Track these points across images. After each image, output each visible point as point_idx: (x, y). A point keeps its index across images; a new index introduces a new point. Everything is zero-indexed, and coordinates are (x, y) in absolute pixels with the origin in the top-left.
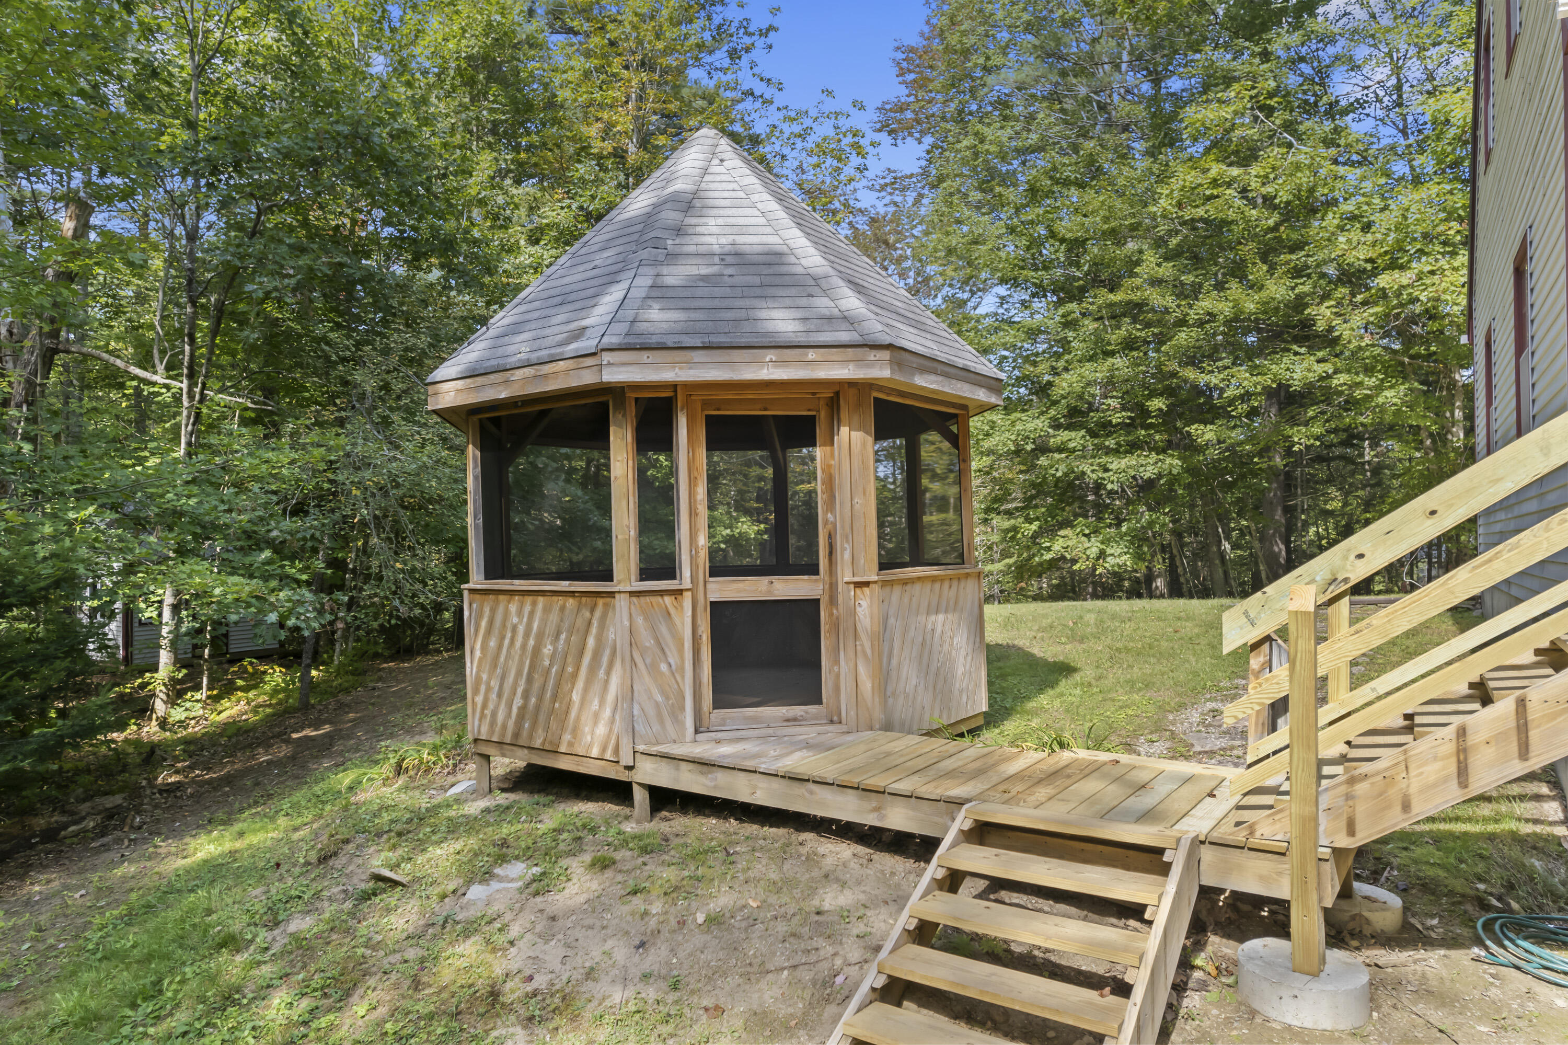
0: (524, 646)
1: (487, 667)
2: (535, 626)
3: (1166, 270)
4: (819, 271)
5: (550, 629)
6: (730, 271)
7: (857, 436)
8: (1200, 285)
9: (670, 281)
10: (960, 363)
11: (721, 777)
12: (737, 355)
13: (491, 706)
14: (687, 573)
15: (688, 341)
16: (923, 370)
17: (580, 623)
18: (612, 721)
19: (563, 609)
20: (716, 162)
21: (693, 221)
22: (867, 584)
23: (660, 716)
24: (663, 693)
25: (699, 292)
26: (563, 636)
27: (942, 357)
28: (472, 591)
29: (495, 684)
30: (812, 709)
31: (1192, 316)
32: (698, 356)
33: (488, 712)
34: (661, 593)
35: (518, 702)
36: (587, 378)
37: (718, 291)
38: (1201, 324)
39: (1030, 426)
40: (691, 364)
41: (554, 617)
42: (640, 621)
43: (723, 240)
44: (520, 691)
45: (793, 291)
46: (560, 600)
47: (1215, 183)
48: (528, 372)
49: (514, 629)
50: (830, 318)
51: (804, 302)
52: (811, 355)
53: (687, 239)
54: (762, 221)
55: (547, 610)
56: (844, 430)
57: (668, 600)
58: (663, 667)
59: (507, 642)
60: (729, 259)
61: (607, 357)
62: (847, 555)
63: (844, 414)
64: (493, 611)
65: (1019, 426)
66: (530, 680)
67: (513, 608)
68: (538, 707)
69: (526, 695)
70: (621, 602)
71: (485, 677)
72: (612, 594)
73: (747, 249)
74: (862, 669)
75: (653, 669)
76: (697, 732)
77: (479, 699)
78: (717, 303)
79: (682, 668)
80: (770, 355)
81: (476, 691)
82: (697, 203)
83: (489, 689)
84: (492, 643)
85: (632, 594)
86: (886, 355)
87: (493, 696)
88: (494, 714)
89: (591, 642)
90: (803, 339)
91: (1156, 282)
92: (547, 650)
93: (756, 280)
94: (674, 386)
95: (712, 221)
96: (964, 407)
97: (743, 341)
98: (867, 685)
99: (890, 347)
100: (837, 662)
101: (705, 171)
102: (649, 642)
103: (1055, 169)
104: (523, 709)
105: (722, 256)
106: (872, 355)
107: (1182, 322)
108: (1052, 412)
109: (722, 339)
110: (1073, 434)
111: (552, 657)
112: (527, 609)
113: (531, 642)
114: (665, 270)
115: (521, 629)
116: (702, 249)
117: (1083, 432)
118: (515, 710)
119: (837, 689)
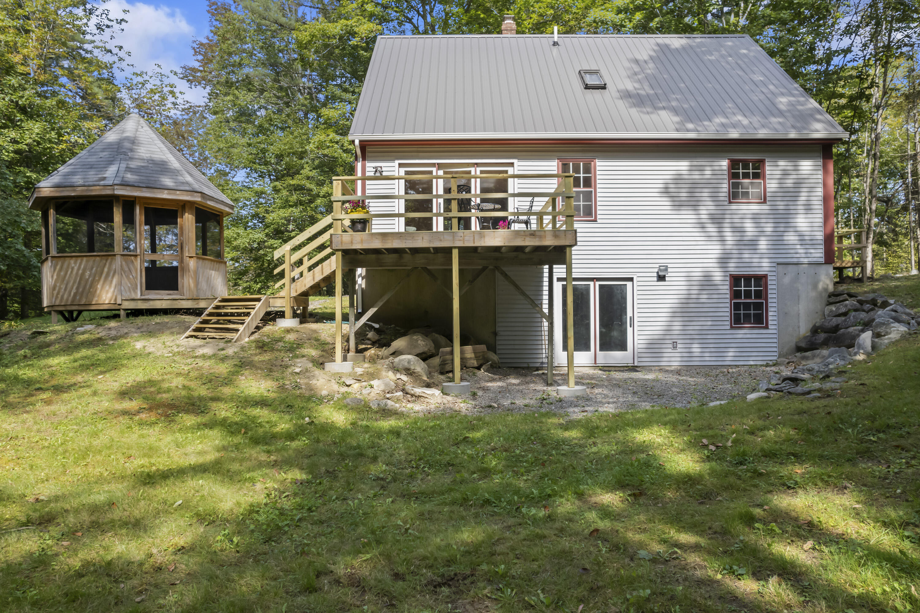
0: (77, 273)
2: (82, 266)
4: (178, 169)
5: (89, 267)
6: (151, 165)
7: (190, 216)
9: (132, 166)
10: (221, 199)
11: (151, 303)
12: (155, 190)
13: (61, 294)
14: (138, 250)
15: (141, 185)
16: (210, 200)
17: (101, 264)
18: (114, 291)
19: (94, 261)
20: (140, 127)
21: (136, 147)
22: (192, 257)
23: (130, 290)
24: (131, 284)
25: (142, 171)
26: (94, 269)
27: (215, 197)
29: (63, 286)
30: (176, 292)
32: (144, 189)
33: (60, 296)
34: (131, 255)
35: (73, 292)
36: (109, 192)
37: (147, 171)
39: (256, 236)
40: (142, 191)
41: (90, 263)
42: (124, 263)
43: (147, 155)
44: (75, 288)
45: (171, 174)
46: (93, 258)
48: (83, 188)
49: (73, 268)
50: (183, 183)
51: (175, 177)
52: (178, 192)
53: (135, 153)
54: (159, 150)
55: (87, 261)
56: (186, 214)
57: (132, 258)
58: (131, 277)
59: (69, 272)
60: (150, 162)
61: (116, 187)
62: (187, 249)
63: (187, 210)
64: (63, 263)
66: (80, 283)
68: (83, 292)
69: (78, 288)
70: (118, 258)
72: (115, 255)
73: (155, 159)
74: (191, 281)
75: (128, 277)
76: (141, 295)
77: (55, 292)
78: (148, 175)
79: (137, 277)
80: (166, 192)
81: (54, 290)
82: (136, 141)
83: (61, 288)
84: (62, 273)
85: (120, 255)
86: (200, 194)
89: (106, 270)
90: (176, 188)
91: (308, 178)
92: (87, 273)
93: (159, 169)
94: (135, 197)
95: (142, 148)
96: (222, 213)
97: (158, 187)
98: (192, 285)
99: (201, 192)
100: (183, 279)
101: (137, 130)
102: (127, 269)
104: (76, 293)
105: (148, 160)
106: (196, 194)
109: (151, 185)
111: (90, 276)
112: (79, 261)
113: (80, 272)
114: (130, 163)
115: (76, 268)
116: (141, 157)
118: (72, 294)
119: (183, 287)
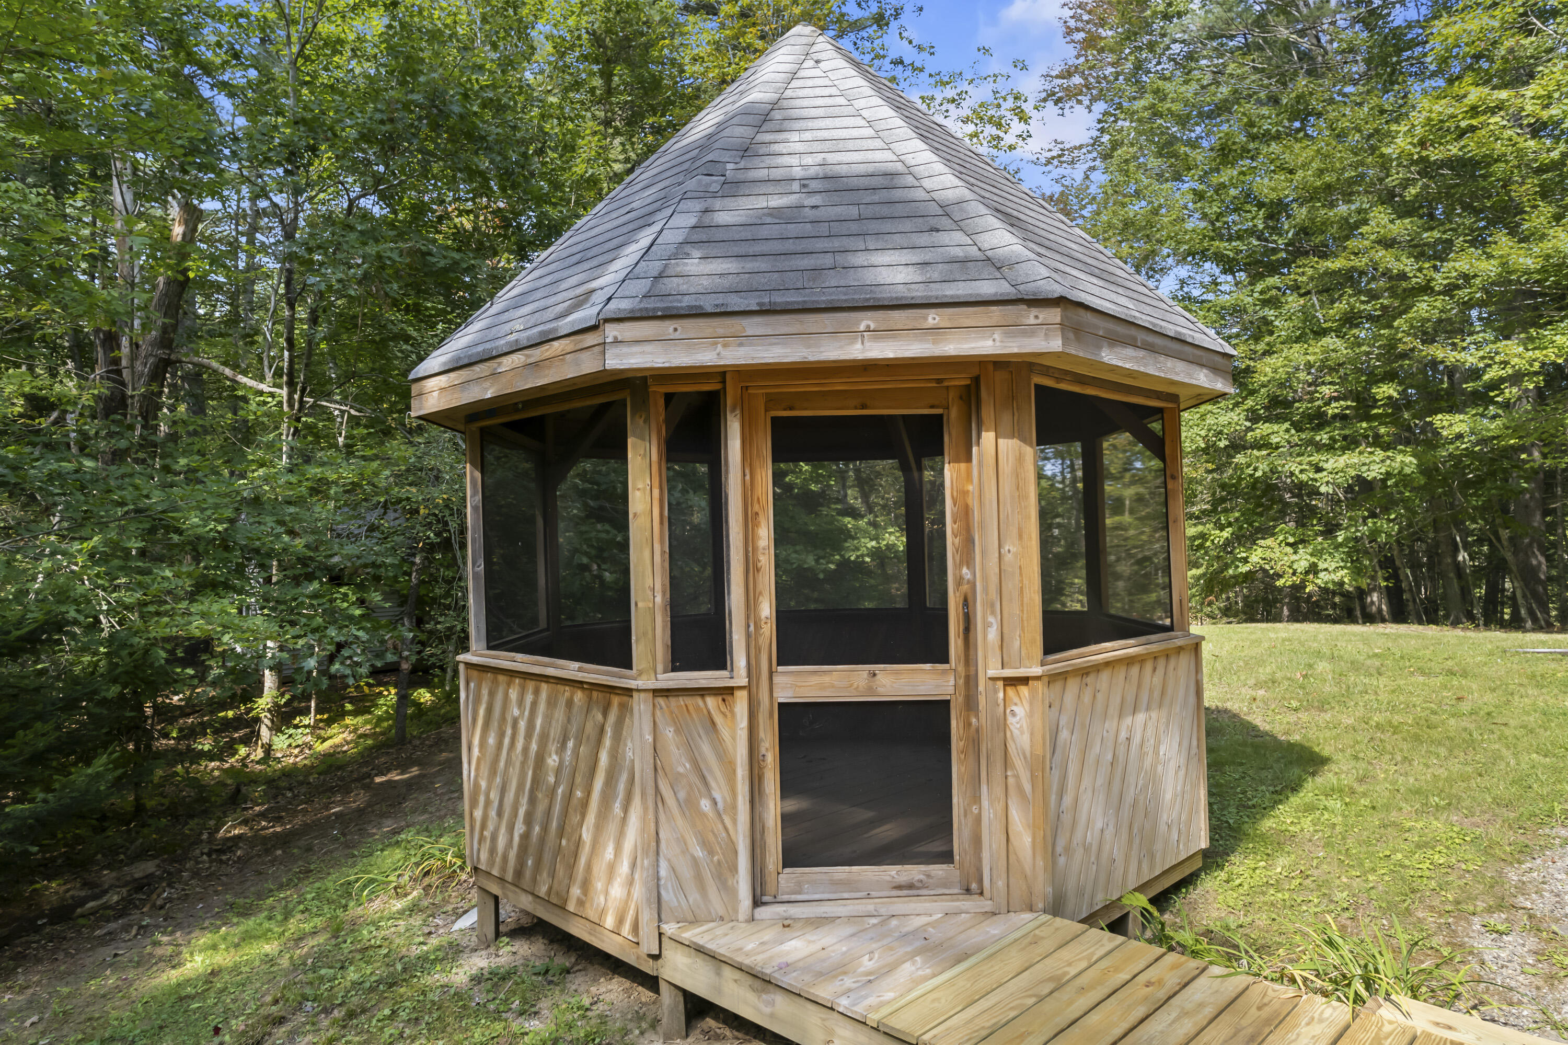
0: (526, 750)
1: (485, 771)
2: (539, 722)
3: (1402, 228)
4: (951, 195)
5: (555, 732)
6: (814, 201)
7: (1009, 445)
8: (1450, 242)
9: (722, 218)
11: (781, 1003)
12: (813, 322)
13: (491, 826)
14: (740, 660)
15: (736, 302)
16: (1115, 341)
17: (590, 728)
18: (630, 882)
19: (570, 703)
20: (808, 62)
21: (768, 137)
22: (1025, 680)
23: (699, 878)
24: (705, 844)
25: (764, 232)
26: (570, 744)
27: (1144, 321)
28: (469, 665)
29: (494, 796)
30: (938, 870)
31: (1439, 281)
32: (752, 325)
33: (487, 833)
34: (702, 692)
35: (520, 828)
36: (587, 365)
37: (793, 230)
38: (1449, 290)
40: (742, 339)
41: (560, 714)
42: (669, 733)
43: (808, 160)
44: (522, 812)
45: (908, 225)
46: (567, 690)
47: (1474, 111)
48: (517, 359)
49: (515, 724)
50: (964, 262)
51: (924, 239)
52: (933, 318)
53: (756, 162)
54: (869, 132)
55: (552, 703)
56: (988, 437)
57: (711, 702)
58: (705, 805)
59: (507, 741)
60: (814, 185)
61: (612, 331)
62: (993, 635)
63: (987, 412)
64: (492, 694)
65: (1210, 420)
66: (532, 801)
67: (513, 694)
68: (542, 840)
69: (529, 820)
70: (641, 705)
71: (483, 784)
72: (627, 693)
73: (843, 170)
74: (1016, 815)
75: (689, 806)
76: (757, 903)
77: (478, 814)
78: (789, 246)
79: (732, 808)
80: (866, 321)
81: (474, 804)
82: (777, 115)
83: (488, 803)
84: (491, 740)
85: (657, 692)
86: (1054, 315)
87: (493, 813)
88: (494, 838)
89: (604, 758)
90: (919, 293)
92: (552, 761)
93: (854, 211)
94: (721, 374)
95: (795, 137)
96: (1174, 398)
97: (823, 299)
98: (1024, 840)
99: (1061, 301)
100: (977, 799)
101: (794, 75)
102: (683, 766)
103: (1251, 124)
104: (525, 837)
105: (804, 183)
106: (1032, 316)
107: (1426, 289)
108: (1250, 403)
109: (792, 298)
110: (1276, 427)
111: (558, 771)
112: (529, 698)
113: (534, 747)
114: (718, 204)
115: (522, 724)
116: (776, 174)
117: (1287, 425)
118: (516, 839)
119: (977, 841)
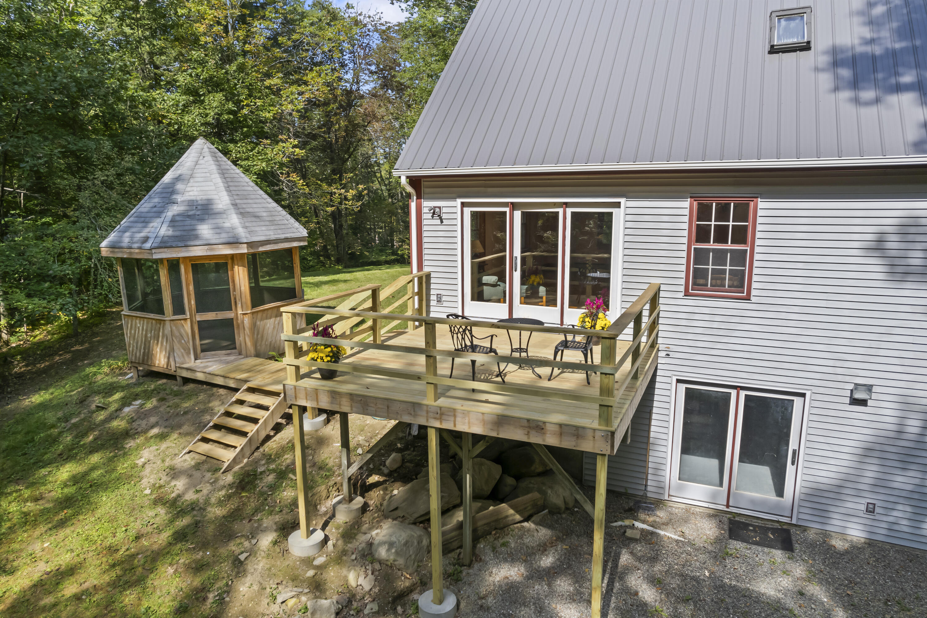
0: (142, 333)
1: (132, 339)
2: (145, 327)
5: (149, 329)
7: (241, 268)
9: (177, 218)
12: (196, 248)
13: (134, 351)
14: (188, 313)
15: (180, 244)
17: (157, 328)
19: (152, 323)
21: (189, 189)
22: (247, 313)
23: (183, 355)
24: (184, 349)
26: (153, 331)
27: (274, 238)
28: (124, 315)
29: (135, 344)
30: (234, 351)
33: (134, 353)
34: (180, 320)
35: (142, 351)
40: (181, 251)
41: (150, 325)
42: (174, 328)
43: (198, 198)
44: (142, 347)
46: (151, 321)
49: (139, 328)
50: (227, 232)
52: (220, 247)
55: (148, 323)
56: (236, 267)
57: (182, 321)
58: (183, 341)
59: (137, 332)
61: (153, 251)
62: (241, 305)
63: (236, 262)
64: (132, 322)
66: (145, 344)
67: (138, 321)
69: (144, 349)
70: (168, 324)
71: (131, 342)
72: (164, 320)
74: (247, 339)
75: (180, 342)
76: (196, 359)
77: (131, 349)
79: (189, 342)
81: (129, 347)
82: (191, 180)
83: (133, 346)
84: (133, 332)
85: (171, 320)
86: (245, 245)
87: (135, 348)
88: (136, 354)
89: (161, 334)
92: (149, 335)
94: (178, 258)
97: (198, 243)
98: (249, 343)
99: (246, 243)
100: (240, 336)
101: (196, 163)
102: (177, 334)
104: (144, 353)
105: (196, 207)
109: (191, 243)
111: (151, 337)
112: (142, 322)
113: (144, 332)
115: (141, 328)
118: (142, 353)
119: (241, 345)
